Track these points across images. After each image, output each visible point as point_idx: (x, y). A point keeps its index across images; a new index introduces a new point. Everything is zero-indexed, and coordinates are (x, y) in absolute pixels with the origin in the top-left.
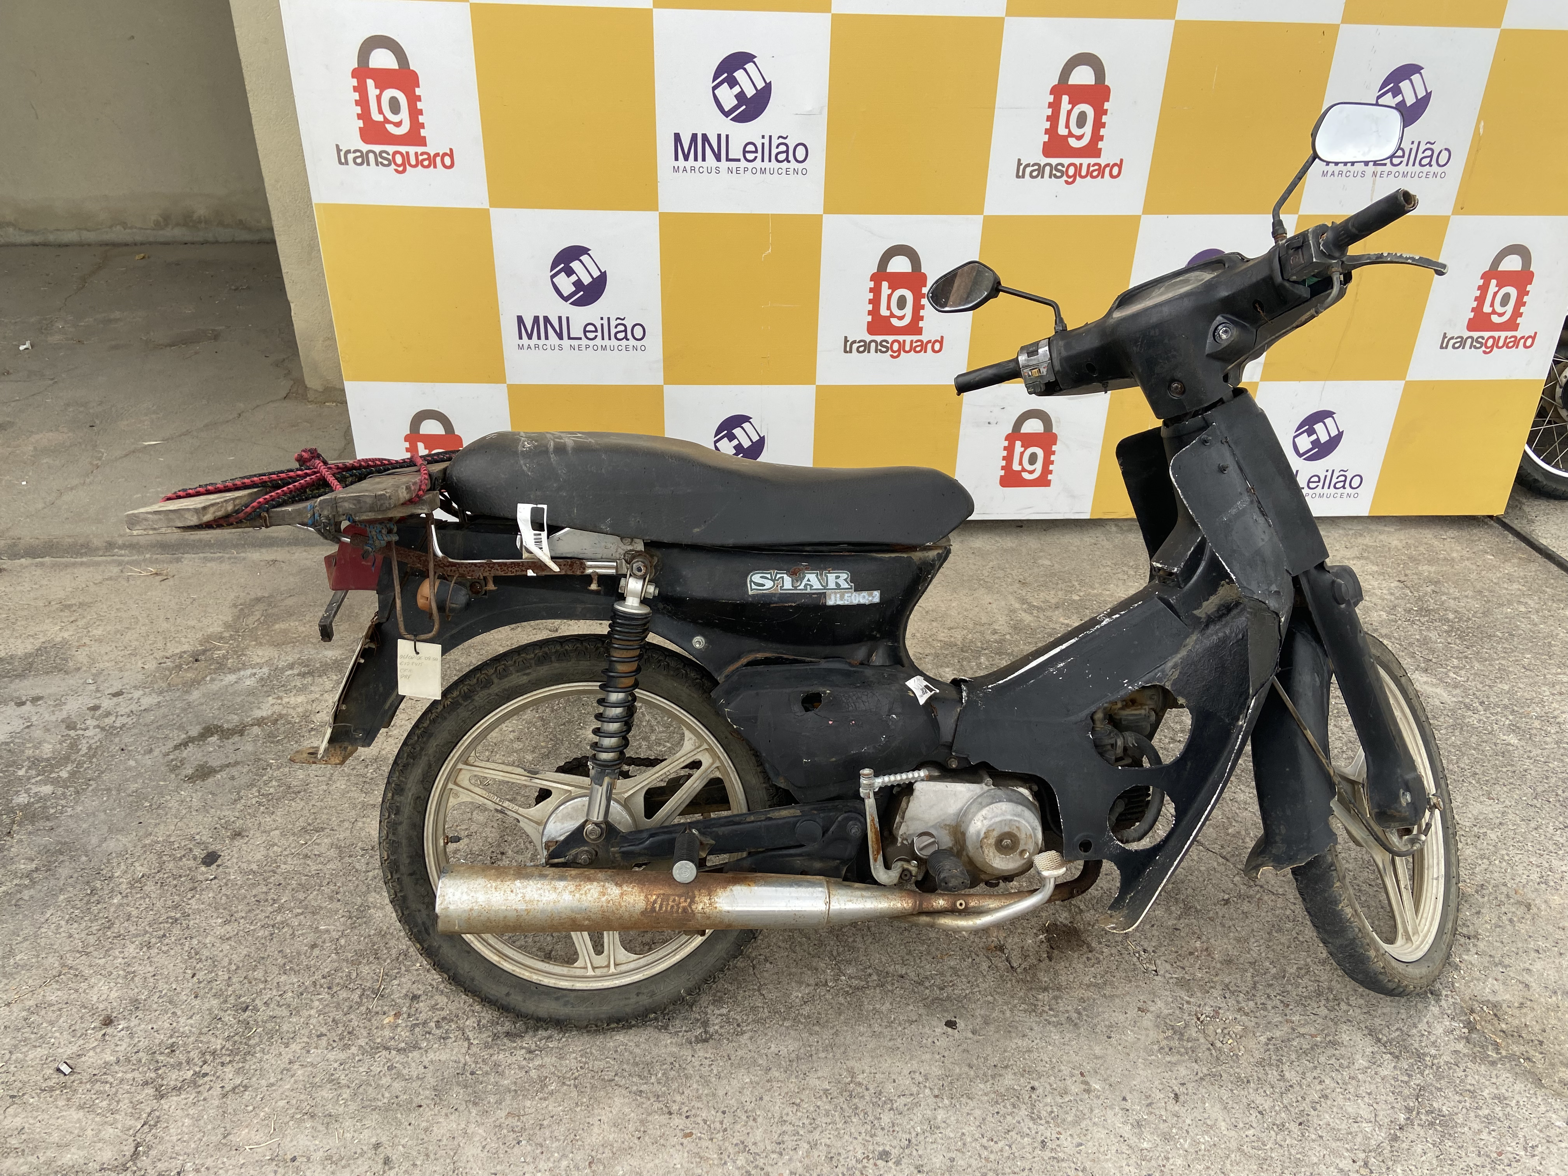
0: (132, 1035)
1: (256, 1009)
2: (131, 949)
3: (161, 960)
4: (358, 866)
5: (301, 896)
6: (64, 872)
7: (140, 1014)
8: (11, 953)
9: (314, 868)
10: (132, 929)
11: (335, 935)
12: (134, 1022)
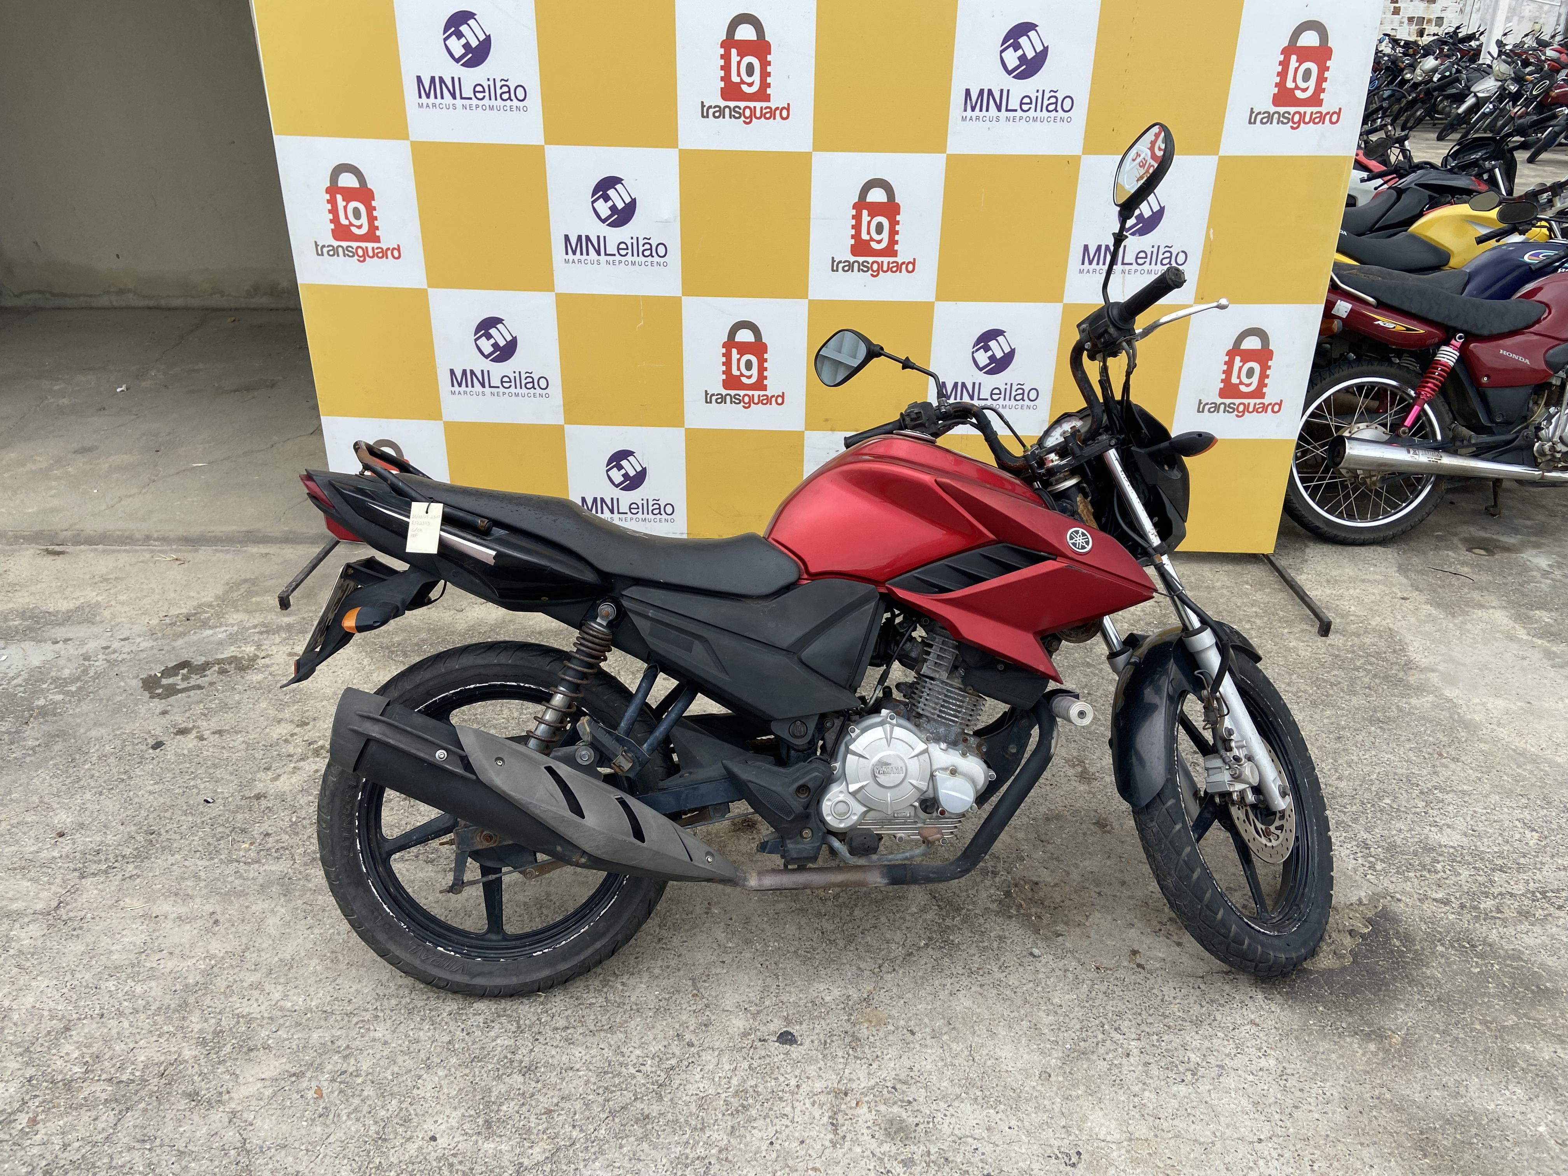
0: (74, 843)
1: (159, 834)
2: (88, 796)
3: (108, 802)
4: (256, 755)
5: (212, 771)
6: (56, 748)
7: (83, 832)
8: (10, 793)
9: (226, 755)
10: (92, 784)
11: (226, 795)
12: (78, 835)
